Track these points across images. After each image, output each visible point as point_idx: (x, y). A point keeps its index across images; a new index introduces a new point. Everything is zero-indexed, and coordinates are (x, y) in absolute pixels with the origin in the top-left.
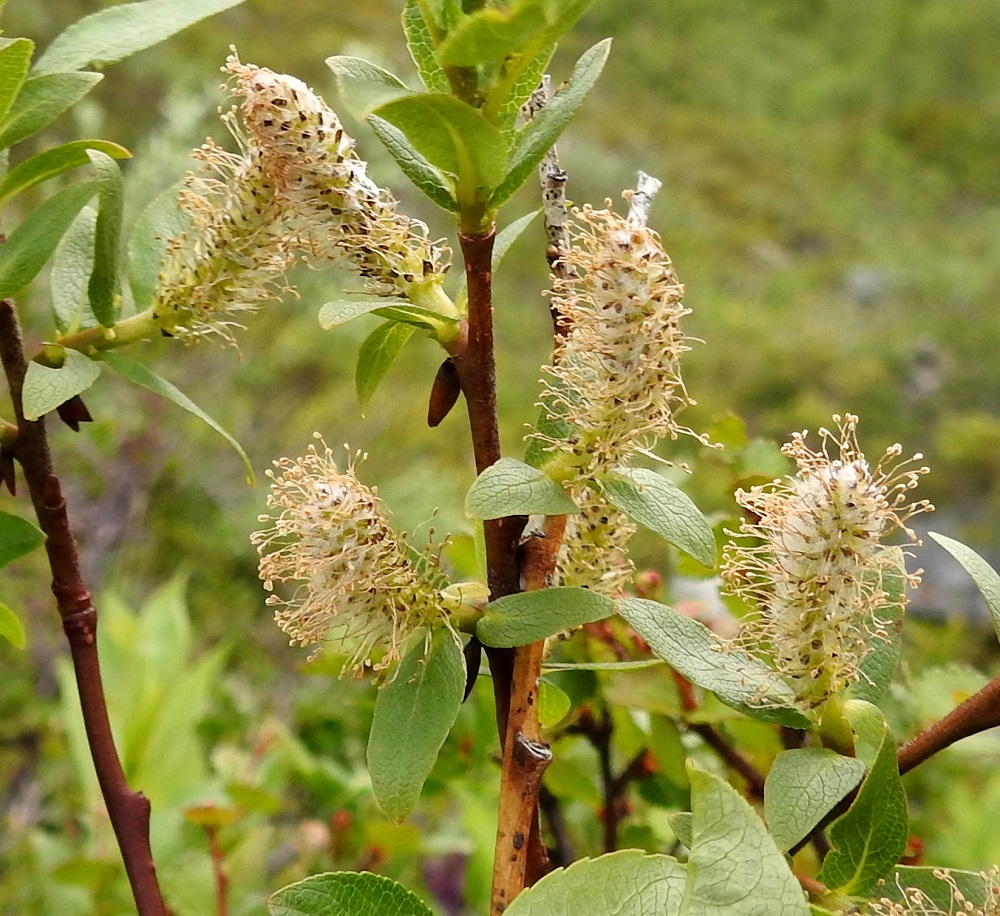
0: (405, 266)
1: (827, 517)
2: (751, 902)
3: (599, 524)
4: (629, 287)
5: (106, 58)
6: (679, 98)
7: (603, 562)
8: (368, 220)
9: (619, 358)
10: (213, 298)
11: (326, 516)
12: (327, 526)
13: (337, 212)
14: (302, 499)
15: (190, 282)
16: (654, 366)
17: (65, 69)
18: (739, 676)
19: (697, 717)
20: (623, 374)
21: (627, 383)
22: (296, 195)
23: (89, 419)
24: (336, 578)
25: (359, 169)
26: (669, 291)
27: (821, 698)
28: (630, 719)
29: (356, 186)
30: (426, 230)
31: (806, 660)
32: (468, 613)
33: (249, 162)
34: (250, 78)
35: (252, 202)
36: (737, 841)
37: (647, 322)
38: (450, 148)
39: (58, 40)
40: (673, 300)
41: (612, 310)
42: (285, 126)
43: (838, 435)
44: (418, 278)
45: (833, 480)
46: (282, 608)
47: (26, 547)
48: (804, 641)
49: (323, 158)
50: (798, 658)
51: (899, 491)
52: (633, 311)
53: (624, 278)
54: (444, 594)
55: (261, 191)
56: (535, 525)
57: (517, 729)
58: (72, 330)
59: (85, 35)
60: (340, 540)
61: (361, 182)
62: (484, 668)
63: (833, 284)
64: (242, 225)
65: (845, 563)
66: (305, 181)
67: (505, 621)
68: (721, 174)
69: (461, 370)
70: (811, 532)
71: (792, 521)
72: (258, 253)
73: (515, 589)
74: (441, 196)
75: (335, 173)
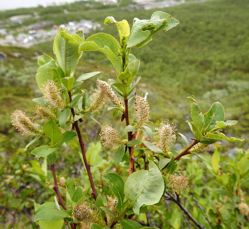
0: (118, 103)
1: (165, 131)
2: (156, 175)
3: (141, 133)
4: (142, 105)
5: (84, 80)
6: (159, 85)
7: (142, 137)
8: (114, 98)
9: (142, 113)
10: (96, 107)
11: (108, 132)
12: (108, 133)
13: (110, 97)
14: (105, 130)
15: (94, 105)
16: (146, 114)
17: (80, 81)
18: (156, 150)
19: (155, 155)
20: (142, 115)
21: (143, 116)
22: (106, 95)
23: (82, 121)
24: (109, 139)
25: (113, 92)
26: (147, 106)
27: (166, 152)
28: (148, 156)
29: (112, 94)
30: (121, 99)
31: (164, 148)
32: (125, 143)
33: (100, 91)
34: (100, 82)
35: (101, 96)
36: (154, 168)
37: (144, 109)
38: (122, 89)
39: (79, 78)
40: (148, 107)
41: (141, 108)
42: (104, 87)
43: (167, 122)
44: (120, 104)
45: (166, 127)
46: (103, 143)
47: (75, 136)
48: (163, 145)
49: (109, 91)
50: (163, 147)
51: (173, 128)
52: (143, 108)
53: (142, 104)
54: (123, 141)
55: (102, 95)
56: (133, 133)
57: (131, 156)
58: (81, 111)
59: (82, 77)
60: (109, 135)
61: (113, 93)
62: (128, 149)
63: (177, 106)
64: (100, 99)
65: (167, 136)
66: (106, 94)
67: (130, 144)
68: (164, 94)
69: (124, 115)
70: (164, 133)
71: (162, 132)
72: (102, 102)
73: (131, 140)
74: (122, 95)
75: (110, 93)
